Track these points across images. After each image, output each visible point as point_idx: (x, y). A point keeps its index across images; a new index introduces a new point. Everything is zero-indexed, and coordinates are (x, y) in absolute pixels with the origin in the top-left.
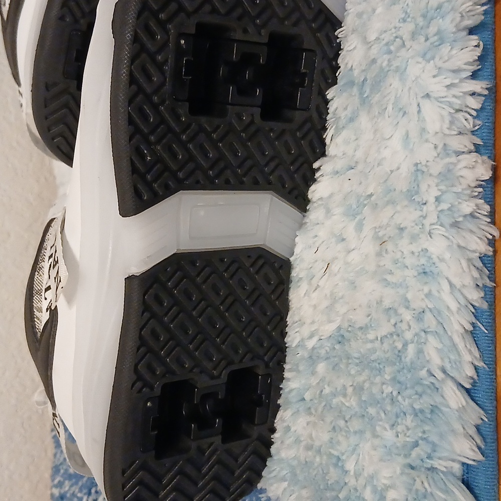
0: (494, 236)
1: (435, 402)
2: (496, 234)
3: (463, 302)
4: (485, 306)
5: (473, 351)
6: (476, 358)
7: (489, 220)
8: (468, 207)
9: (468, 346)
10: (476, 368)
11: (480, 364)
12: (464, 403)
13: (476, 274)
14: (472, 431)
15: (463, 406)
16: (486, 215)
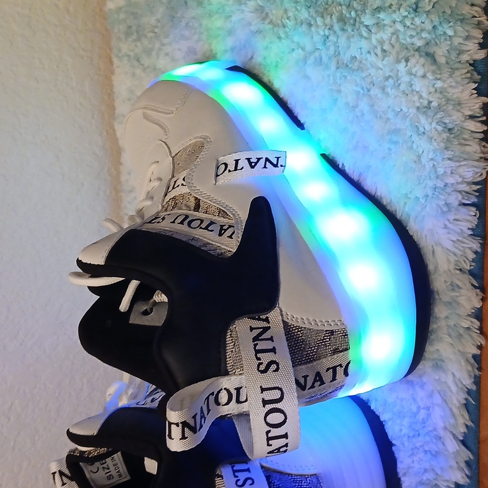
0: (481, 344)
1: (439, 448)
2: (483, 343)
3: (460, 385)
4: (474, 388)
5: (465, 415)
6: (466, 420)
7: (478, 332)
8: (466, 324)
9: (461, 412)
10: (467, 426)
11: (470, 423)
12: (458, 448)
13: (470, 368)
14: (463, 465)
15: (457, 450)
16: (476, 329)
